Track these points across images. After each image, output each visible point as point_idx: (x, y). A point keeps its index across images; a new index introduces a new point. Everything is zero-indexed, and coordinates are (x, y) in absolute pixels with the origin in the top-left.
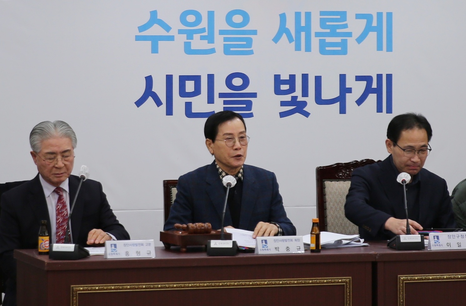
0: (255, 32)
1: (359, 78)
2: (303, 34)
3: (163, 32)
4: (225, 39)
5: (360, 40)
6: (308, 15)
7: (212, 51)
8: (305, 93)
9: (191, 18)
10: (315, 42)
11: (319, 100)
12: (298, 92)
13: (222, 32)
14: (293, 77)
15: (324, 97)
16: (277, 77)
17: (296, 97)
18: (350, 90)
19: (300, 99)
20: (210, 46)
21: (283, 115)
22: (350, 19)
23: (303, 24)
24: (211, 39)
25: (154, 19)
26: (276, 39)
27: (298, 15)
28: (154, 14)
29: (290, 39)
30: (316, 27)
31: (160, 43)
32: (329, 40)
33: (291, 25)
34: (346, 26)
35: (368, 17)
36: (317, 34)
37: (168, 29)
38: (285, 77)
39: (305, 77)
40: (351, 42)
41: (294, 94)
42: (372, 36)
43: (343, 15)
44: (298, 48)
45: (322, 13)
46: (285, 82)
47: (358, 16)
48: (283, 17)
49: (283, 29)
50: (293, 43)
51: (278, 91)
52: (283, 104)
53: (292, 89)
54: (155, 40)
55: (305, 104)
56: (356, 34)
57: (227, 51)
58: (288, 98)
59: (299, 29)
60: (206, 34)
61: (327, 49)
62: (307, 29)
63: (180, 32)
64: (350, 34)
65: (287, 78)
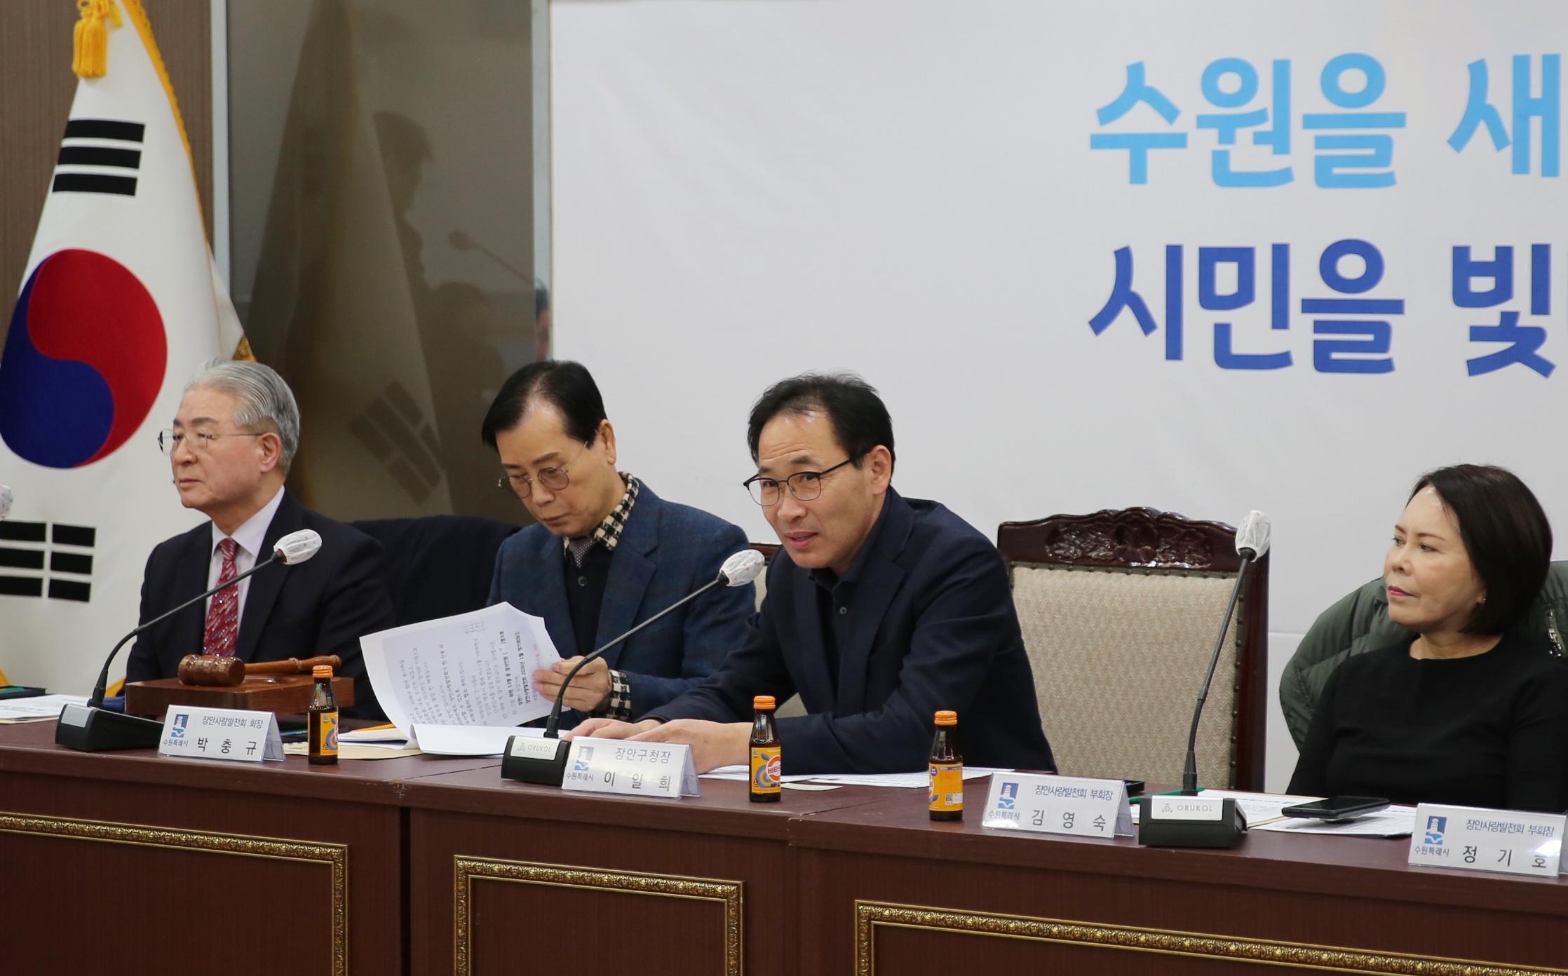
0: (1399, 120)
2: (1536, 123)
3: (1157, 123)
4: (1320, 142)
6: (1550, 65)
7: (1284, 176)
8: (1542, 304)
9: (1229, 82)
12: (1521, 300)
13: (1311, 121)
14: (1505, 254)
16: (1460, 254)
17: (1515, 316)
19: (1527, 320)
20: (1280, 162)
21: (1477, 367)
23: (1536, 91)
24: (1279, 141)
25: (1136, 85)
26: (1459, 140)
27: (1521, 65)
28: (1136, 71)
29: (1499, 140)
31: (1151, 153)
33: (1500, 96)
37: (1170, 113)
38: (1483, 253)
39: (1542, 256)
41: (1507, 306)
44: (1520, 165)
46: (1482, 269)
48: (1478, 72)
49: (1477, 108)
50: (1508, 151)
51: (1463, 297)
52: (1478, 334)
53: (1503, 291)
54: (1138, 148)
55: (1539, 335)
57: (1325, 176)
58: (1490, 316)
59: (1524, 106)
60: (1267, 127)
62: (1549, 106)
63: (1204, 122)
65: (1490, 256)
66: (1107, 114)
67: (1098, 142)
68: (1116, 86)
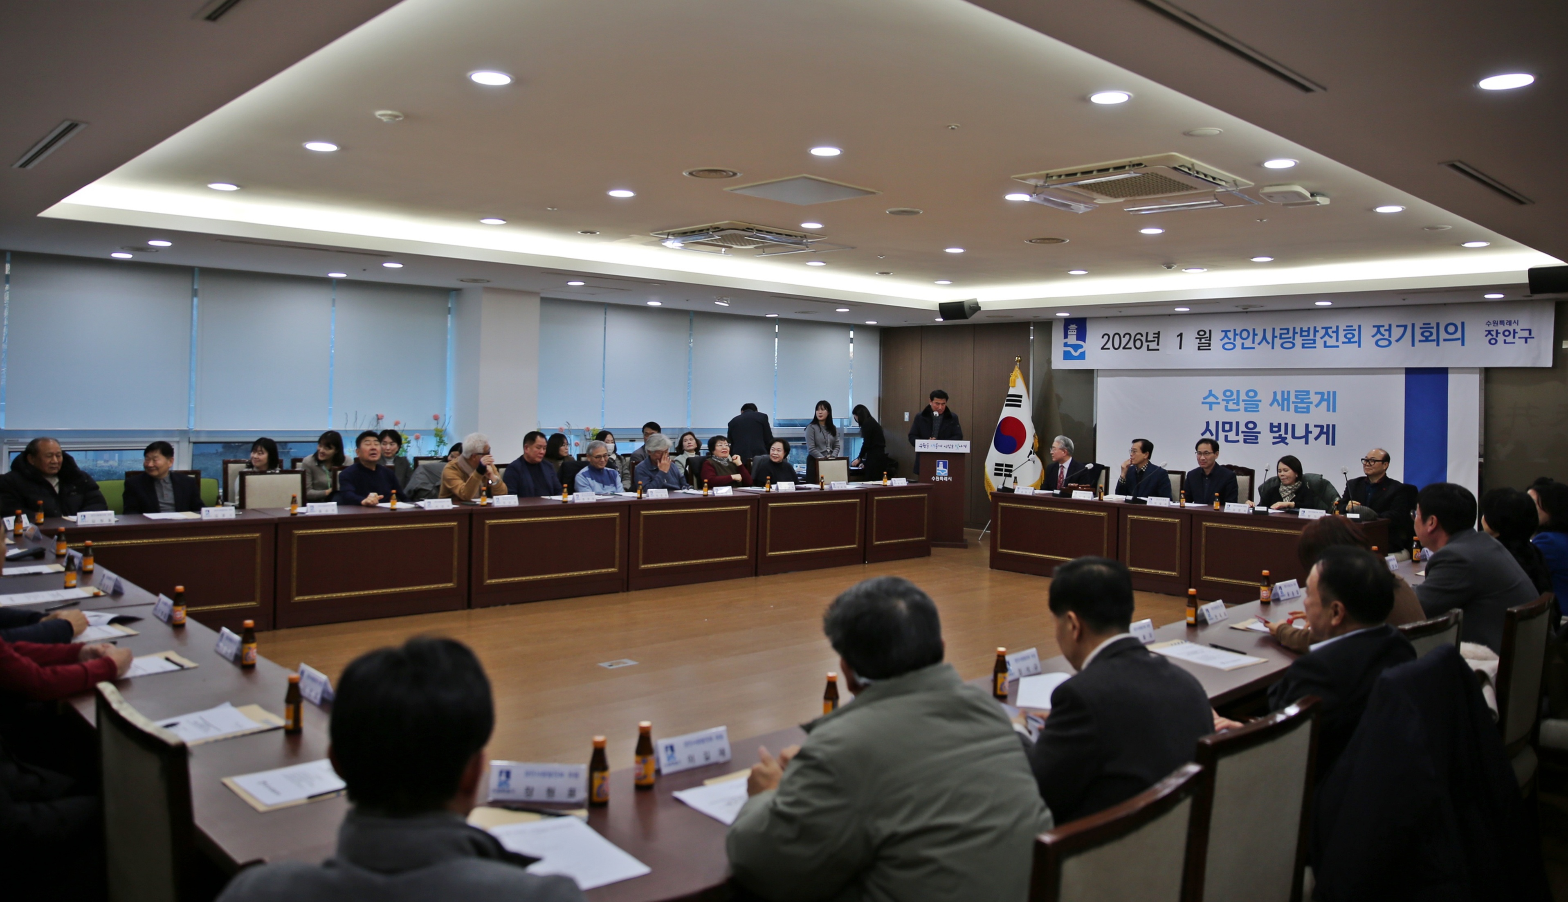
0: (1260, 401)
1: (1316, 426)
2: (1286, 402)
3: (1214, 400)
4: (1245, 404)
5: (1317, 406)
6: (1289, 392)
7: (1239, 410)
8: (1286, 433)
9: (1228, 394)
10: (1292, 406)
11: (1294, 437)
12: (1282, 432)
13: (1243, 401)
14: (1280, 424)
15: (1296, 435)
16: (1271, 424)
17: (1281, 435)
18: (1311, 432)
19: (1284, 435)
20: (1238, 407)
21: (1274, 443)
22: (1312, 395)
23: (1286, 397)
24: (1238, 404)
25: (1211, 394)
26: (1271, 405)
27: (1283, 392)
28: (1210, 391)
29: (1279, 405)
30: (1292, 398)
31: (1213, 405)
32: (1299, 405)
33: (1279, 397)
34: (1309, 398)
35: (1322, 394)
36: (1293, 402)
37: (1217, 398)
38: (1276, 424)
39: (1286, 425)
40: (1312, 407)
41: (1280, 433)
42: (1324, 404)
43: (1308, 392)
44: (1283, 409)
45: (1296, 391)
46: (1275, 427)
47: (1316, 393)
48: (1275, 393)
49: (1275, 399)
50: (1280, 407)
51: (1272, 431)
52: (1274, 438)
53: (1279, 430)
54: (1211, 404)
55: (1286, 438)
56: (1315, 403)
57: (1246, 410)
58: (1277, 435)
59: (1283, 399)
60: (1235, 401)
61: (1299, 410)
62: (1288, 399)
63: (1223, 400)
64: (1311, 403)
65: (1277, 425)
66: (1205, 398)
67: (1203, 403)
68: (1207, 393)
